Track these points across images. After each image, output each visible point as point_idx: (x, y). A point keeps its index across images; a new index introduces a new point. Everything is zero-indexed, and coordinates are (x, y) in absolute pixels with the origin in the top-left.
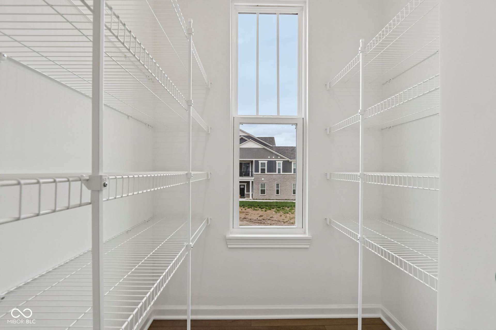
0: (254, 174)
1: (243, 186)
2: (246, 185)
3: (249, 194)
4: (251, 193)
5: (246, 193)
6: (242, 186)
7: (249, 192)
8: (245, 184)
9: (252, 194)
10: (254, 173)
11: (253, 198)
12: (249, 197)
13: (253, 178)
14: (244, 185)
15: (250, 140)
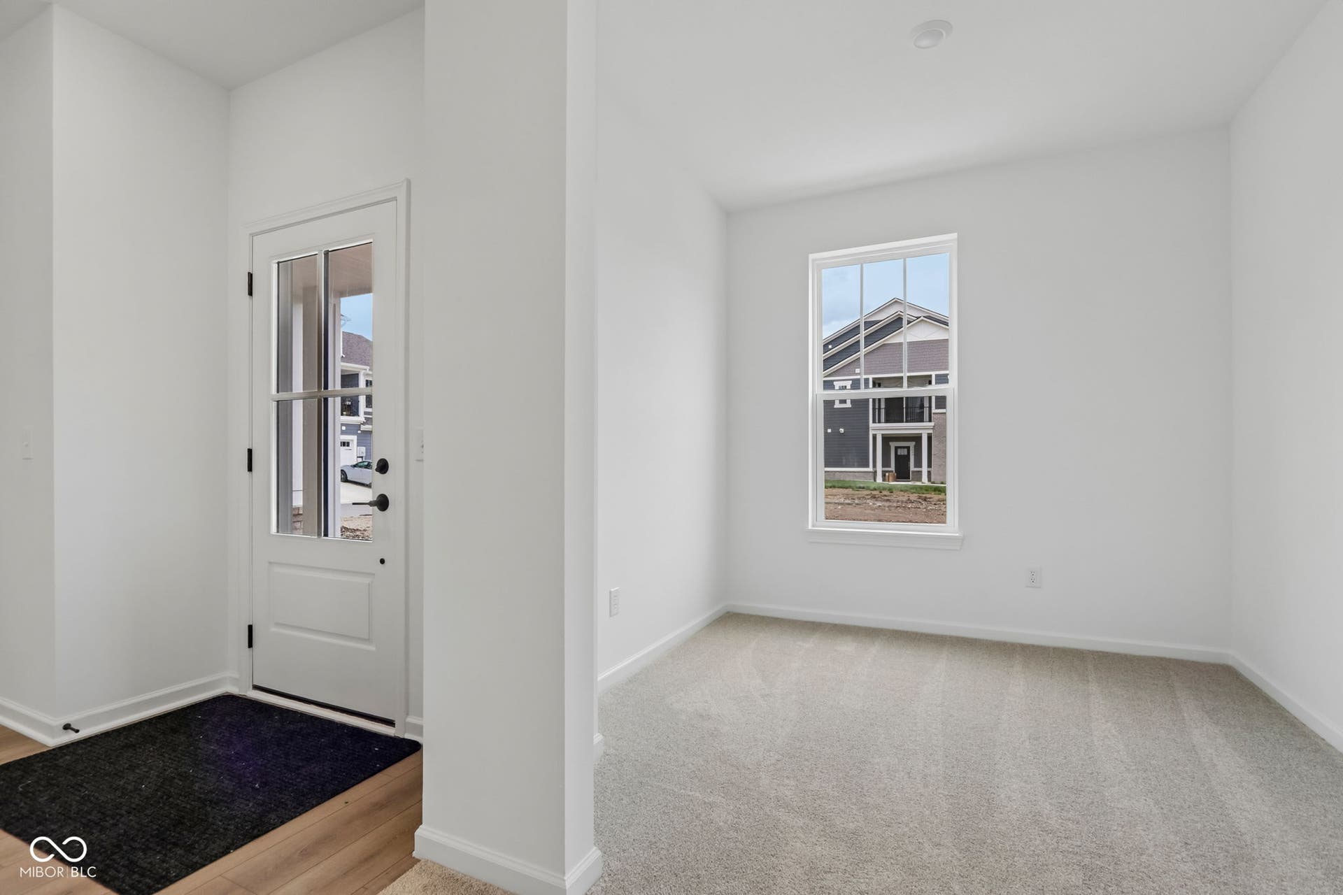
0: (934, 413)
1: (906, 450)
2: (915, 446)
3: (921, 472)
4: (925, 469)
5: (912, 468)
6: (903, 450)
7: (921, 467)
8: (912, 444)
9: (929, 473)
10: (934, 410)
11: (932, 480)
12: (920, 479)
13: (932, 424)
14: (908, 448)
15: (922, 320)
